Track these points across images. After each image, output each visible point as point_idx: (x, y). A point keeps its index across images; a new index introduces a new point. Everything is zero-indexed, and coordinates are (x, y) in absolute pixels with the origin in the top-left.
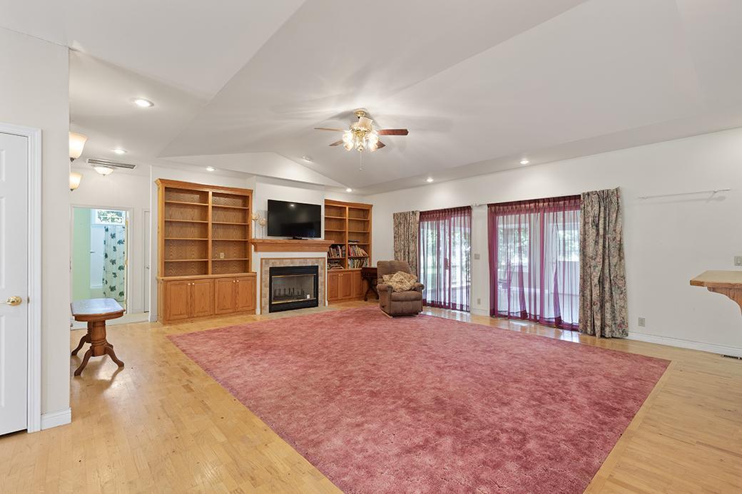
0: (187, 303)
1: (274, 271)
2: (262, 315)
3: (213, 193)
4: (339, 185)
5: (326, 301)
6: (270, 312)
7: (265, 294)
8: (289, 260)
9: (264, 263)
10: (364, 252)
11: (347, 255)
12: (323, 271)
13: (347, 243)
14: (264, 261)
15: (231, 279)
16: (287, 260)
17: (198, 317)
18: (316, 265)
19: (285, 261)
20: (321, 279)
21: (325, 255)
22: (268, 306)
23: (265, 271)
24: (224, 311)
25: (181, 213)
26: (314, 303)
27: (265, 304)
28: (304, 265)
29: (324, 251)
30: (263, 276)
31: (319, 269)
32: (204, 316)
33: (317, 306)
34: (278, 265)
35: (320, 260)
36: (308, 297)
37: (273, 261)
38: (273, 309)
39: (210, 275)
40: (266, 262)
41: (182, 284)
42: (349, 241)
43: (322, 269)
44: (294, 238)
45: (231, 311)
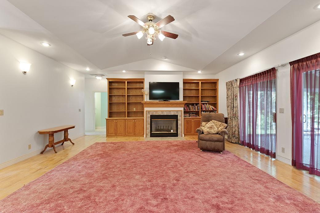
0: (115, 129)
1: (152, 117)
2: (147, 138)
3: (127, 82)
4: (192, 70)
5: (183, 135)
6: (151, 137)
7: (148, 128)
8: (161, 112)
9: (147, 113)
10: (213, 108)
11: (200, 109)
12: (181, 118)
13: (200, 102)
14: (147, 112)
15: (133, 120)
16: (159, 112)
17: (119, 135)
18: (176, 114)
19: (158, 112)
20: (179, 122)
21: (182, 109)
22: (150, 134)
23: (148, 117)
24: (130, 134)
25: (118, 92)
26: (176, 135)
27: (148, 133)
28: (169, 114)
29: (182, 107)
30: (147, 119)
31: (178, 117)
32: (121, 135)
33: (178, 136)
34: (155, 114)
35: (179, 112)
36: (172, 131)
37: (152, 112)
38: (152, 135)
39: (127, 118)
40: (148, 112)
41: (113, 121)
42: (201, 101)
43: (180, 117)
44: (164, 101)
45: (133, 134)
